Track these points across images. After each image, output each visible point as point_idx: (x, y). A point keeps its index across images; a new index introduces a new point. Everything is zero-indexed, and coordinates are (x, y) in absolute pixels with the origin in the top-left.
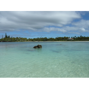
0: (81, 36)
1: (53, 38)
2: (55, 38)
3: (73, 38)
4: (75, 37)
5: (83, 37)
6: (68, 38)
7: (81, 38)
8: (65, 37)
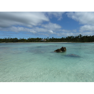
0: (53, 38)
1: (24, 39)
2: (27, 39)
3: (46, 39)
4: (48, 38)
5: (54, 38)
6: (40, 39)
7: (54, 40)
8: (38, 38)
